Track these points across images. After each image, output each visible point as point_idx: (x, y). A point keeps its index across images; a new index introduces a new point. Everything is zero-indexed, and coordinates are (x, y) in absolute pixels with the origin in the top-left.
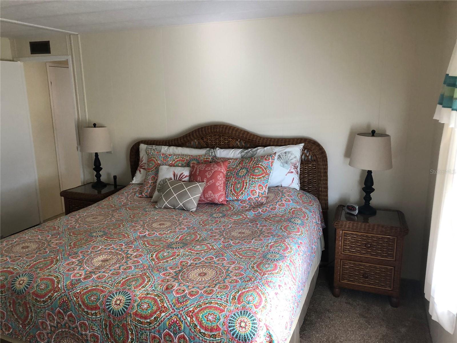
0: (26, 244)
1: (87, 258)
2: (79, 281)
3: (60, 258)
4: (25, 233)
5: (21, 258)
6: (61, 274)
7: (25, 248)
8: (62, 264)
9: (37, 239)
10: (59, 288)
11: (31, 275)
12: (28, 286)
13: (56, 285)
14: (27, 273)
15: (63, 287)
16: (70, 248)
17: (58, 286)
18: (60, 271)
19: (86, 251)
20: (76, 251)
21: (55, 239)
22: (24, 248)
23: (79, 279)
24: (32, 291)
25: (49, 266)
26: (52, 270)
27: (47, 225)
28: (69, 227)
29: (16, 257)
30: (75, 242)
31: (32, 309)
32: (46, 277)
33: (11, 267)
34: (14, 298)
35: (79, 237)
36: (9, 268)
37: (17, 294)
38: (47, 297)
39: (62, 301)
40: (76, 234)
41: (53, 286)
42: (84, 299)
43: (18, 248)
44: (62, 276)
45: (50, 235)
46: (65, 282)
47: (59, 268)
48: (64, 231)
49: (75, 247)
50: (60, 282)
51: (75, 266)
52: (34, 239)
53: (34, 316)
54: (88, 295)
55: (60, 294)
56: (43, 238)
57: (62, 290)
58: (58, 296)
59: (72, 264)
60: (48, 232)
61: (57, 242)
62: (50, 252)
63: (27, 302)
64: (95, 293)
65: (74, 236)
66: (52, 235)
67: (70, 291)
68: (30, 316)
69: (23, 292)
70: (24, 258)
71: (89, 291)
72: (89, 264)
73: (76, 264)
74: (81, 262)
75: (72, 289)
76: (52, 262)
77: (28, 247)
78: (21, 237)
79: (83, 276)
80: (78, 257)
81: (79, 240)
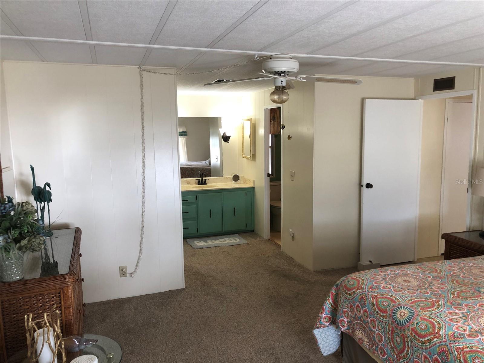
0: (408, 278)
1: (473, 314)
2: (462, 336)
3: (443, 304)
4: (407, 267)
5: (403, 291)
6: (442, 321)
7: (407, 282)
8: (444, 311)
9: (418, 277)
10: (440, 335)
11: (412, 311)
12: (409, 321)
13: (437, 330)
14: (409, 308)
15: (444, 336)
16: (454, 297)
17: (439, 332)
18: (441, 318)
19: (471, 305)
20: (460, 302)
21: (436, 282)
22: (405, 282)
23: (462, 334)
24: (412, 327)
25: (430, 308)
26: (433, 313)
27: (429, 265)
28: (451, 273)
29: (398, 288)
30: (459, 292)
31: (410, 344)
32: (427, 318)
33: (394, 296)
34: (394, 326)
35: (463, 288)
36: (392, 296)
37: (397, 323)
38: (426, 339)
39: (442, 350)
40: (461, 284)
41: (434, 330)
42: (467, 358)
43: (400, 280)
44: (444, 323)
45: (431, 277)
46: (446, 330)
47: (441, 314)
48: (446, 276)
49: (459, 298)
50: (441, 329)
51: (458, 317)
52: (415, 276)
53: (410, 352)
54: (472, 355)
55: (440, 341)
56: (424, 277)
57: (443, 338)
58: (438, 342)
59: (455, 315)
60: (430, 272)
61: (439, 285)
62: (432, 294)
63: (406, 335)
64: (480, 356)
65: (458, 286)
66: (433, 277)
67: (451, 342)
68: (406, 350)
69: (403, 325)
70: (406, 292)
71: (474, 351)
72: (475, 322)
73: (460, 316)
74: (465, 317)
75: (454, 341)
76: (433, 305)
77: (409, 282)
78: (403, 270)
79: (467, 333)
80: (463, 310)
81: (464, 291)
